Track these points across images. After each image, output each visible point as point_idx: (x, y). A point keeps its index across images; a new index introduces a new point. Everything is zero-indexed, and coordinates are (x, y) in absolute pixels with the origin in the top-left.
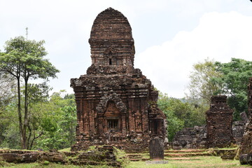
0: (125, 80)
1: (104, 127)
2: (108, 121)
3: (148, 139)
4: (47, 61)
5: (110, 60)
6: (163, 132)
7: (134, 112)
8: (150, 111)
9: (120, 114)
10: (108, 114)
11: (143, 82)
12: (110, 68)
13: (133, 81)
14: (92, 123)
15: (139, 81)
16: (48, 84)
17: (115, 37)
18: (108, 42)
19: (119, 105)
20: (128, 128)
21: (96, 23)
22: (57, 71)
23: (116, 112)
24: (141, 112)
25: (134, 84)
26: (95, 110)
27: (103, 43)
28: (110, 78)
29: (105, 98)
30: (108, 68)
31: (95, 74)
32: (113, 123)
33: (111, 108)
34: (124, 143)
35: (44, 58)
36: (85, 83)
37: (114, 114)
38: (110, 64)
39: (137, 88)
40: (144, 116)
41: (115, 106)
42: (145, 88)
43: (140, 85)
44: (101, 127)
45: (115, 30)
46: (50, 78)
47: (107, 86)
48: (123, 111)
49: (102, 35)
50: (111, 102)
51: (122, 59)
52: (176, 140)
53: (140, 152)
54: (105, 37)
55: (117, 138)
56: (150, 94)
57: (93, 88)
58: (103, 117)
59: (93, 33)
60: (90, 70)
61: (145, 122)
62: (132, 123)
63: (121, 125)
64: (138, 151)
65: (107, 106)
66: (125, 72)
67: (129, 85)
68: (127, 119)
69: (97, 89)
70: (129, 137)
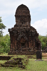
0: (27, 29)
1: (20, 46)
2: (21, 44)
3: (35, 50)
4: (2, 23)
5: (22, 22)
6: (40, 48)
7: (31, 41)
8: (36, 40)
9: (26, 42)
10: (21, 41)
11: (34, 30)
12: (22, 25)
13: (30, 30)
14: (16, 44)
15: (32, 30)
16: (2, 31)
17: (24, 14)
18: (21, 16)
19: (25, 38)
20: (28, 46)
21: (17, 9)
22: (6, 27)
23: (24, 41)
24: (33, 41)
25: (30, 31)
26: (17, 40)
27: (20, 16)
28: (22, 29)
29: (20, 36)
30: (21, 25)
31: (17, 27)
32: (23, 44)
33: (22, 39)
34: (27, 52)
35: (1, 22)
36: (13, 30)
37: (23, 41)
38: (22, 24)
39: (32, 32)
40: (34, 42)
41: (24, 39)
42: (34, 32)
43: (33, 31)
44: (19, 46)
45: (24, 12)
46: (3, 29)
47: (21, 31)
48: (27, 40)
49: (19, 14)
50: (22, 37)
51: (26, 22)
52: (44, 50)
53: (33, 55)
54: (20, 14)
55: (25, 50)
56: (36, 34)
57: (16, 32)
58: (20, 42)
59: (16, 13)
60: (15, 26)
61: (34, 44)
62: (30, 44)
63: (26, 45)
64: (32, 55)
65: (21, 39)
66: (27, 27)
67: (29, 31)
68: (28, 43)
69: (18, 33)
70: (29, 50)
